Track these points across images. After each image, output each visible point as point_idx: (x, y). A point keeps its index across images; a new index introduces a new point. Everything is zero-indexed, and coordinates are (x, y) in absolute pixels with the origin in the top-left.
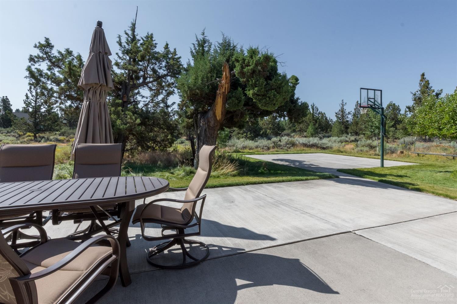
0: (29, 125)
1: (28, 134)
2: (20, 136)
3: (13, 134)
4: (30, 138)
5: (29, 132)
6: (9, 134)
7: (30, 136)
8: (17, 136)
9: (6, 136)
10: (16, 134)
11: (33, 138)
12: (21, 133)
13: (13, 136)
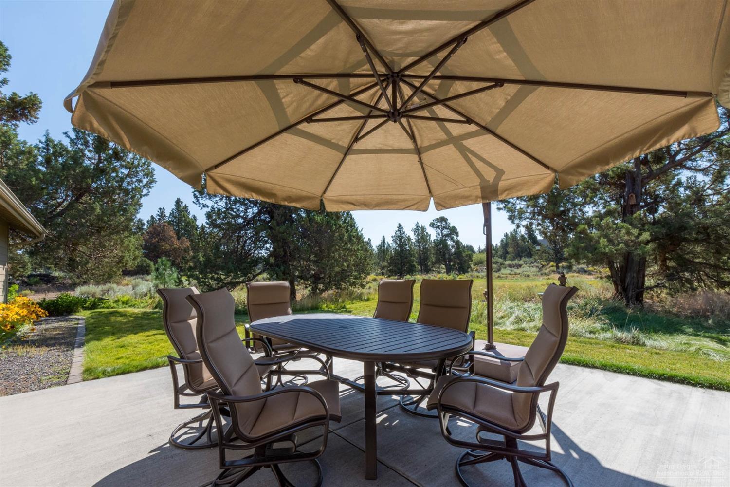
0: (549, 253)
1: (552, 264)
2: (543, 266)
3: (536, 265)
4: (552, 268)
5: (552, 261)
6: (533, 265)
7: (553, 266)
8: (540, 266)
9: (529, 267)
10: (539, 265)
11: (555, 269)
12: (545, 263)
13: (537, 267)
